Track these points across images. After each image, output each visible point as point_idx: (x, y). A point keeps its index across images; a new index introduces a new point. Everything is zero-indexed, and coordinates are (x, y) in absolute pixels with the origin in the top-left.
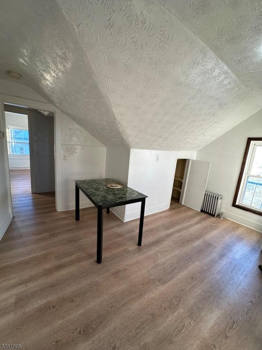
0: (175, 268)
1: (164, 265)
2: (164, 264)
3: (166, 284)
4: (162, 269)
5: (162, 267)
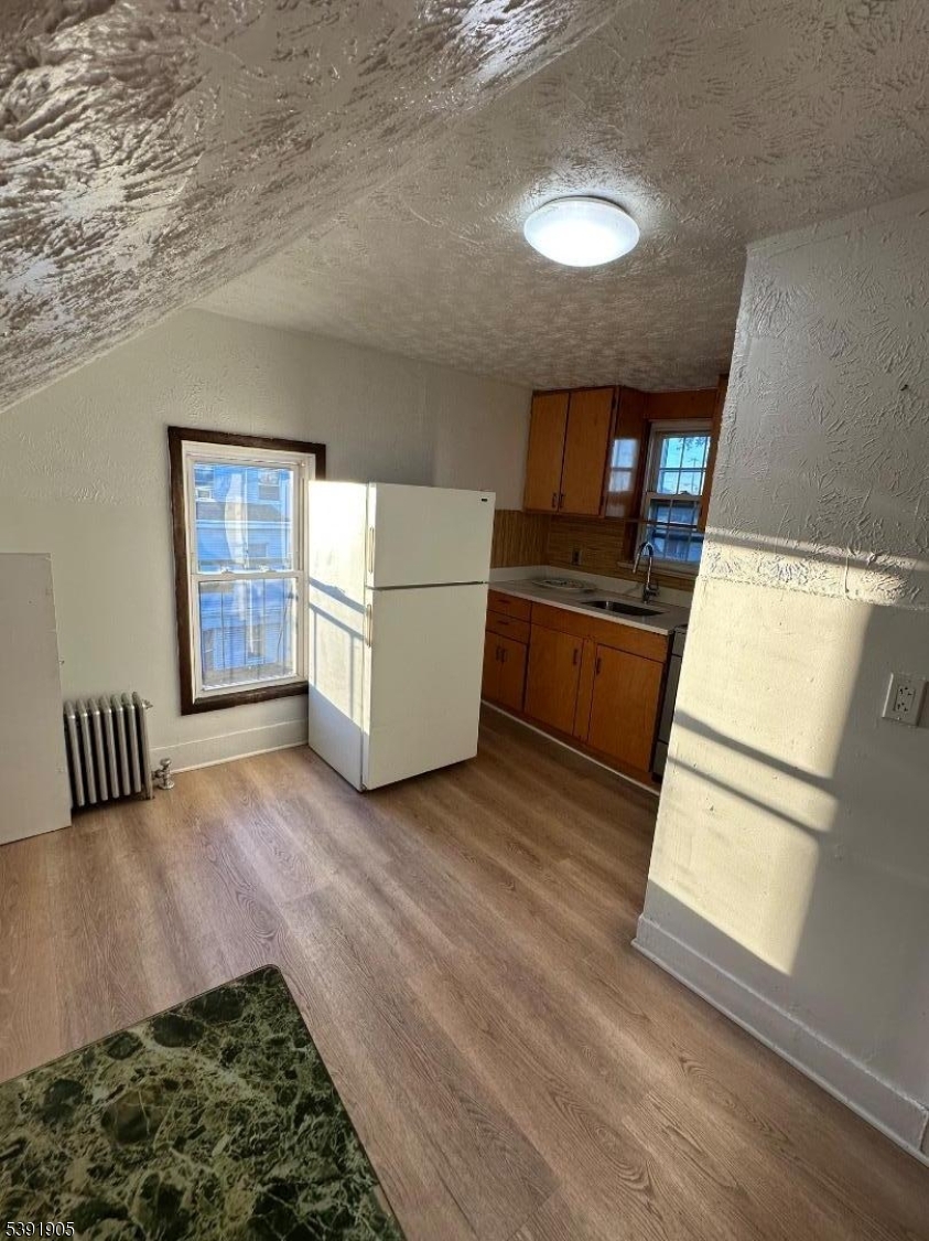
0: (452, 1088)
1: (445, 1148)
2: (438, 1147)
3: (544, 1163)
4: (465, 1161)
5: (454, 1160)
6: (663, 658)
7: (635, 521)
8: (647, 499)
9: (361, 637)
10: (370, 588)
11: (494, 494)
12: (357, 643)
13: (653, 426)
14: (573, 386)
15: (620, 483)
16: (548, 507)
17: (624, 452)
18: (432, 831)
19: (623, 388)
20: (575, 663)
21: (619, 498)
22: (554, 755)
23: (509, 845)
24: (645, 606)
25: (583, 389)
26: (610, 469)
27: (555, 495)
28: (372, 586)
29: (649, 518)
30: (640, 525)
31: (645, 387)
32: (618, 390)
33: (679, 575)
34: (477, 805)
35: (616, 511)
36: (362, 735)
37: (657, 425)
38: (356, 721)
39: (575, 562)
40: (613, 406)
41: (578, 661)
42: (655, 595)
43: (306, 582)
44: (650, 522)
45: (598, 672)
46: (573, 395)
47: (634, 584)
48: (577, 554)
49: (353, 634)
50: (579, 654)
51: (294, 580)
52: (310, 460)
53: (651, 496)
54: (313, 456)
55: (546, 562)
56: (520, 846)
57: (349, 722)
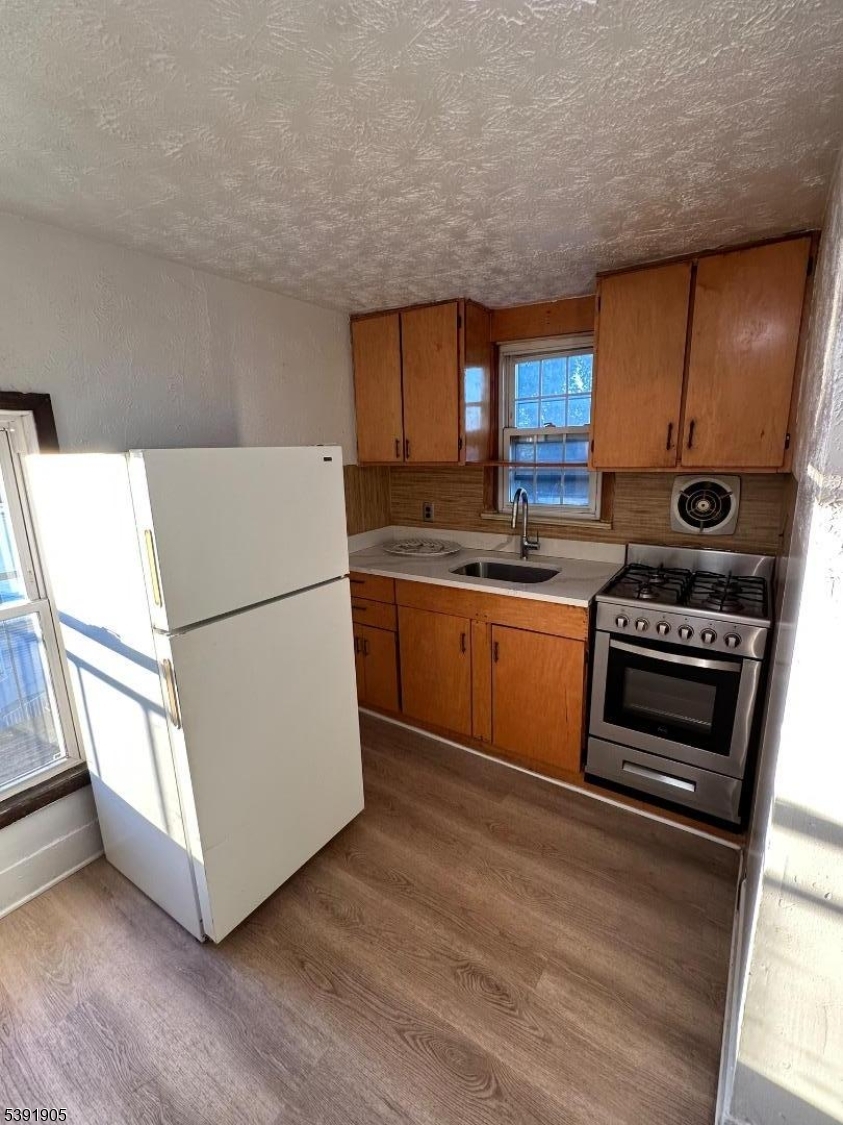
6: (584, 634)
7: (493, 464)
8: (505, 437)
9: (162, 712)
10: (163, 632)
11: (339, 448)
12: (155, 718)
13: (503, 349)
14: (405, 304)
15: (475, 420)
16: (392, 458)
17: (475, 381)
18: (334, 991)
19: (468, 302)
20: (464, 650)
21: (475, 439)
22: (455, 767)
23: (456, 977)
24: (524, 563)
25: (416, 307)
26: (465, 405)
27: (397, 442)
28: (166, 628)
29: (511, 458)
30: (500, 469)
31: (493, 300)
32: (462, 304)
33: (554, 522)
34: (386, 902)
35: (472, 454)
36: (191, 862)
37: (507, 348)
38: (178, 837)
39: (427, 518)
40: (459, 326)
41: (467, 646)
42: (536, 548)
43: (54, 618)
44: (512, 464)
45: (497, 659)
46: (404, 316)
47: (503, 538)
48: (428, 509)
49: (147, 705)
50: (467, 638)
51: (34, 617)
52: (24, 422)
53: (509, 433)
54: (28, 415)
55: (391, 521)
56: (474, 972)
57: (165, 839)
